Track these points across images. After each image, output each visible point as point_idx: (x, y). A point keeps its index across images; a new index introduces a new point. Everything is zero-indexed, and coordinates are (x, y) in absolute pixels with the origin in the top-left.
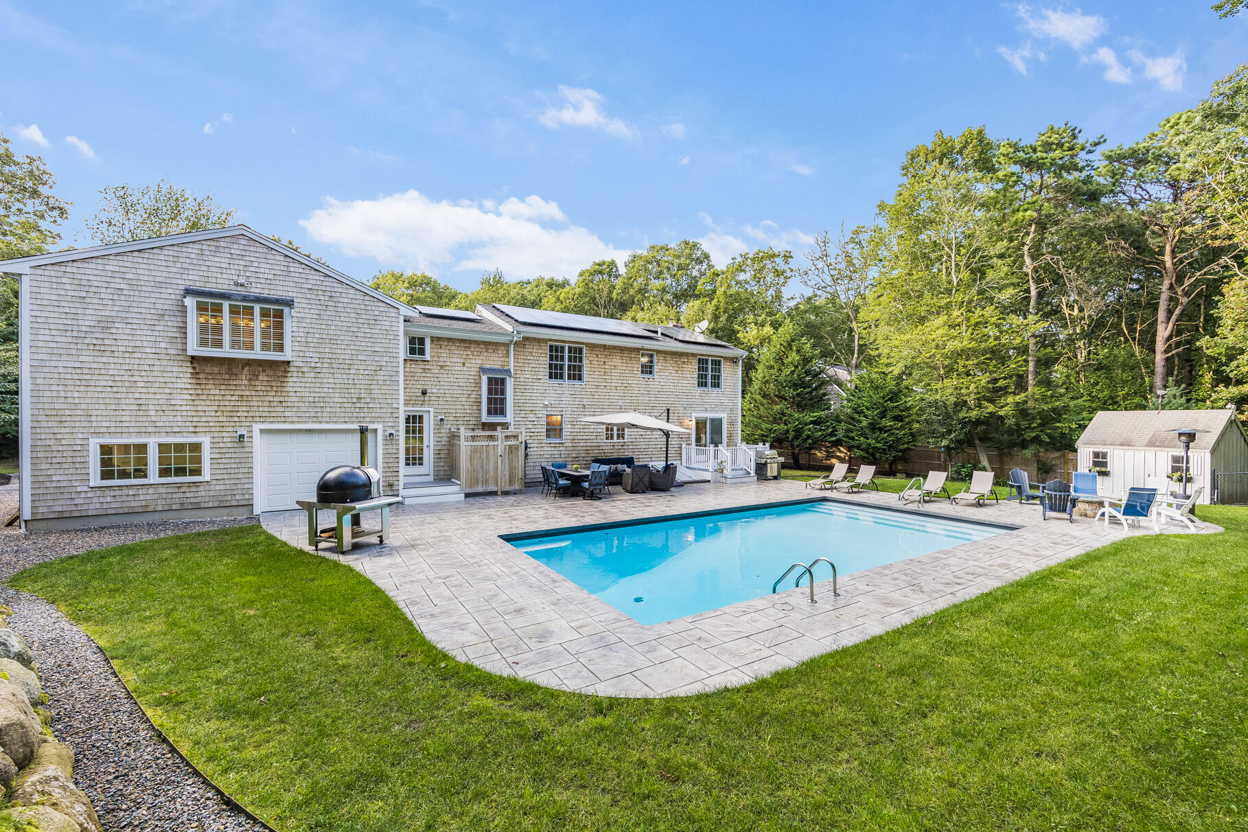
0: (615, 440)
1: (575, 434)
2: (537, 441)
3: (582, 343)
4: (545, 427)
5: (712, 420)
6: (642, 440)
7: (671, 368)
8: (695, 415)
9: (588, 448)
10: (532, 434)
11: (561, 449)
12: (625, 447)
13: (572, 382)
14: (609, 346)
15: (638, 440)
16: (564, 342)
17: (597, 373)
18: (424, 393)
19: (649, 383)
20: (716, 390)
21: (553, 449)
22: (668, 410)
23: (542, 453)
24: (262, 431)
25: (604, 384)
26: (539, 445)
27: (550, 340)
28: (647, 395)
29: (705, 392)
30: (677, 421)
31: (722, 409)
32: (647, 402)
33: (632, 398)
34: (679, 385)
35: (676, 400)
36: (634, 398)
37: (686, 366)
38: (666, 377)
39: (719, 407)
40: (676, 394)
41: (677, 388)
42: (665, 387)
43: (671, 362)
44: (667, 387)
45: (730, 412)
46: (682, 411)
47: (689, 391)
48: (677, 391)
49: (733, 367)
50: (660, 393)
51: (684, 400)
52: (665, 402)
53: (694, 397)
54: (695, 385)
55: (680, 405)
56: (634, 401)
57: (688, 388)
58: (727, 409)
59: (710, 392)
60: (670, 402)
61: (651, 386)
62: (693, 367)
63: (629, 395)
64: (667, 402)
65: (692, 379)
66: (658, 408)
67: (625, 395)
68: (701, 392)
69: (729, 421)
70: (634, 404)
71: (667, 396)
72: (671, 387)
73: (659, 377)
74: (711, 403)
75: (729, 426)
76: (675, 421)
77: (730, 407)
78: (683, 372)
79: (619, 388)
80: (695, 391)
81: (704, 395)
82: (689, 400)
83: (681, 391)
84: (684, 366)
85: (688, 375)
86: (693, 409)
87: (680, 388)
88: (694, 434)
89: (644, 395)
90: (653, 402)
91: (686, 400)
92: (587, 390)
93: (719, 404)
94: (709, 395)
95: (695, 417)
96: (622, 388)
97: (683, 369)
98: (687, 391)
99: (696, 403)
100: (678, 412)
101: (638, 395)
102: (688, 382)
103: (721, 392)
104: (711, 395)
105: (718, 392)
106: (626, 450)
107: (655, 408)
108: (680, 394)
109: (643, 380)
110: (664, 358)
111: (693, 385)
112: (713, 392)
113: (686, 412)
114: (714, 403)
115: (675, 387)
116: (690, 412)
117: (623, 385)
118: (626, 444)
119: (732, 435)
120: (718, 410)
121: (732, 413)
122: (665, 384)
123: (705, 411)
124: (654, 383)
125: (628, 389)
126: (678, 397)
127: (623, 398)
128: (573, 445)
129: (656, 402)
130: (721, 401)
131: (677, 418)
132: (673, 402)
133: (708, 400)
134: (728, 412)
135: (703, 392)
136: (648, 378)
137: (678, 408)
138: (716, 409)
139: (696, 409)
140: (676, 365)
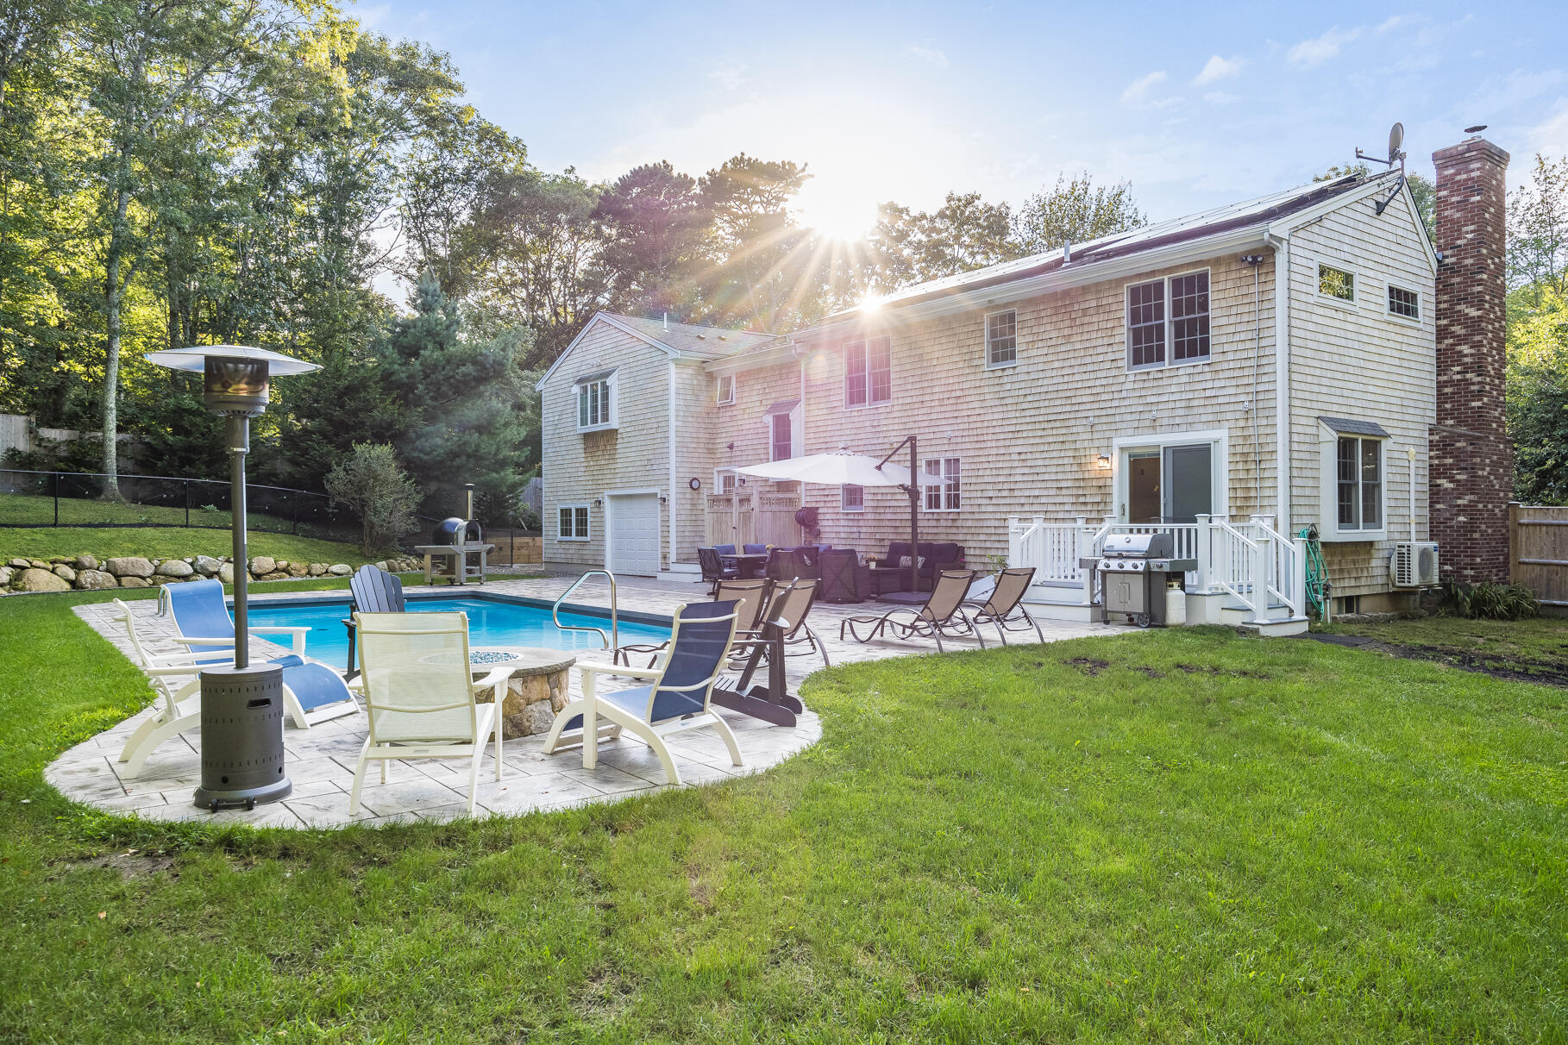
0: (943, 508)
1: (879, 497)
2: (831, 510)
5: (1178, 453)
6: (990, 509)
8: (1119, 441)
9: (898, 524)
10: (826, 499)
11: (861, 523)
12: (959, 523)
15: (983, 509)
16: (863, 336)
17: (911, 380)
18: (731, 447)
19: (1005, 380)
21: (851, 523)
22: (912, 439)
23: (838, 529)
24: (613, 497)
26: (834, 517)
27: (846, 339)
28: (1000, 409)
29: (1151, 377)
30: (1071, 461)
31: (1210, 418)
32: (1000, 423)
33: (971, 419)
34: (1076, 370)
35: (1068, 408)
36: (974, 418)
37: (1095, 319)
38: (1042, 359)
39: (1201, 410)
40: (1069, 394)
41: (1070, 378)
42: (1040, 383)
43: (1054, 319)
44: (1046, 382)
45: (1242, 423)
46: (1085, 436)
47: (1104, 382)
48: (1071, 386)
49: (1250, 281)
50: (1029, 398)
51: (1088, 406)
52: (1041, 418)
53: (1116, 395)
54: (1120, 364)
55: (1078, 422)
56: (975, 426)
57: (1100, 374)
58: (1229, 416)
59: (1167, 374)
60: (1054, 417)
61: (1008, 387)
62: (1111, 316)
63: (965, 413)
64: (1046, 418)
65: (1110, 349)
66: (1025, 434)
67: (956, 414)
68: (1138, 378)
69: (1239, 449)
70: (975, 432)
71: (1047, 403)
72: (1055, 381)
73: (1026, 362)
74: (1171, 405)
75: (1240, 466)
76: (1066, 461)
77: (1240, 407)
78: (1085, 337)
79: (946, 402)
80: (1122, 379)
81: (1146, 385)
82: (1102, 405)
83: (1080, 385)
84: (1086, 320)
85: (1100, 342)
86: (1113, 427)
87: (1077, 377)
88: (1120, 494)
89: (995, 410)
90: (1014, 421)
91: (1096, 406)
92: (895, 415)
93: (1202, 402)
94: (1169, 381)
95: (1122, 449)
96: (951, 401)
97: (1086, 328)
98: (1098, 382)
99: (1123, 410)
100: (1073, 438)
101: (981, 411)
102: (1101, 358)
103: (1207, 369)
104: (1175, 380)
105: (1199, 369)
106: (961, 530)
107: (1020, 435)
108: (1079, 393)
109: (991, 375)
110: (1035, 315)
111: (1115, 364)
112: (1181, 372)
113: (1096, 436)
114: (1183, 404)
115: (1066, 379)
116: (1108, 434)
117: (954, 394)
118: (962, 516)
119: (1253, 494)
120: (1197, 419)
121: (1250, 424)
122: (1041, 375)
123: (1154, 427)
124: (1015, 379)
125: (961, 400)
126: (1074, 401)
127: (954, 421)
128: (878, 517)
129: (1019, 421)
130: (1208, 393)
131: (1071, 453)
132: (1062, 417)
133: (1165, 398)
134: (1232, 424)
135: (1145, 377)
136: (1003, 370)
137: (1075, 430)
138: (1190, 419)
139: (1125, 425)
140: (1067, 323)
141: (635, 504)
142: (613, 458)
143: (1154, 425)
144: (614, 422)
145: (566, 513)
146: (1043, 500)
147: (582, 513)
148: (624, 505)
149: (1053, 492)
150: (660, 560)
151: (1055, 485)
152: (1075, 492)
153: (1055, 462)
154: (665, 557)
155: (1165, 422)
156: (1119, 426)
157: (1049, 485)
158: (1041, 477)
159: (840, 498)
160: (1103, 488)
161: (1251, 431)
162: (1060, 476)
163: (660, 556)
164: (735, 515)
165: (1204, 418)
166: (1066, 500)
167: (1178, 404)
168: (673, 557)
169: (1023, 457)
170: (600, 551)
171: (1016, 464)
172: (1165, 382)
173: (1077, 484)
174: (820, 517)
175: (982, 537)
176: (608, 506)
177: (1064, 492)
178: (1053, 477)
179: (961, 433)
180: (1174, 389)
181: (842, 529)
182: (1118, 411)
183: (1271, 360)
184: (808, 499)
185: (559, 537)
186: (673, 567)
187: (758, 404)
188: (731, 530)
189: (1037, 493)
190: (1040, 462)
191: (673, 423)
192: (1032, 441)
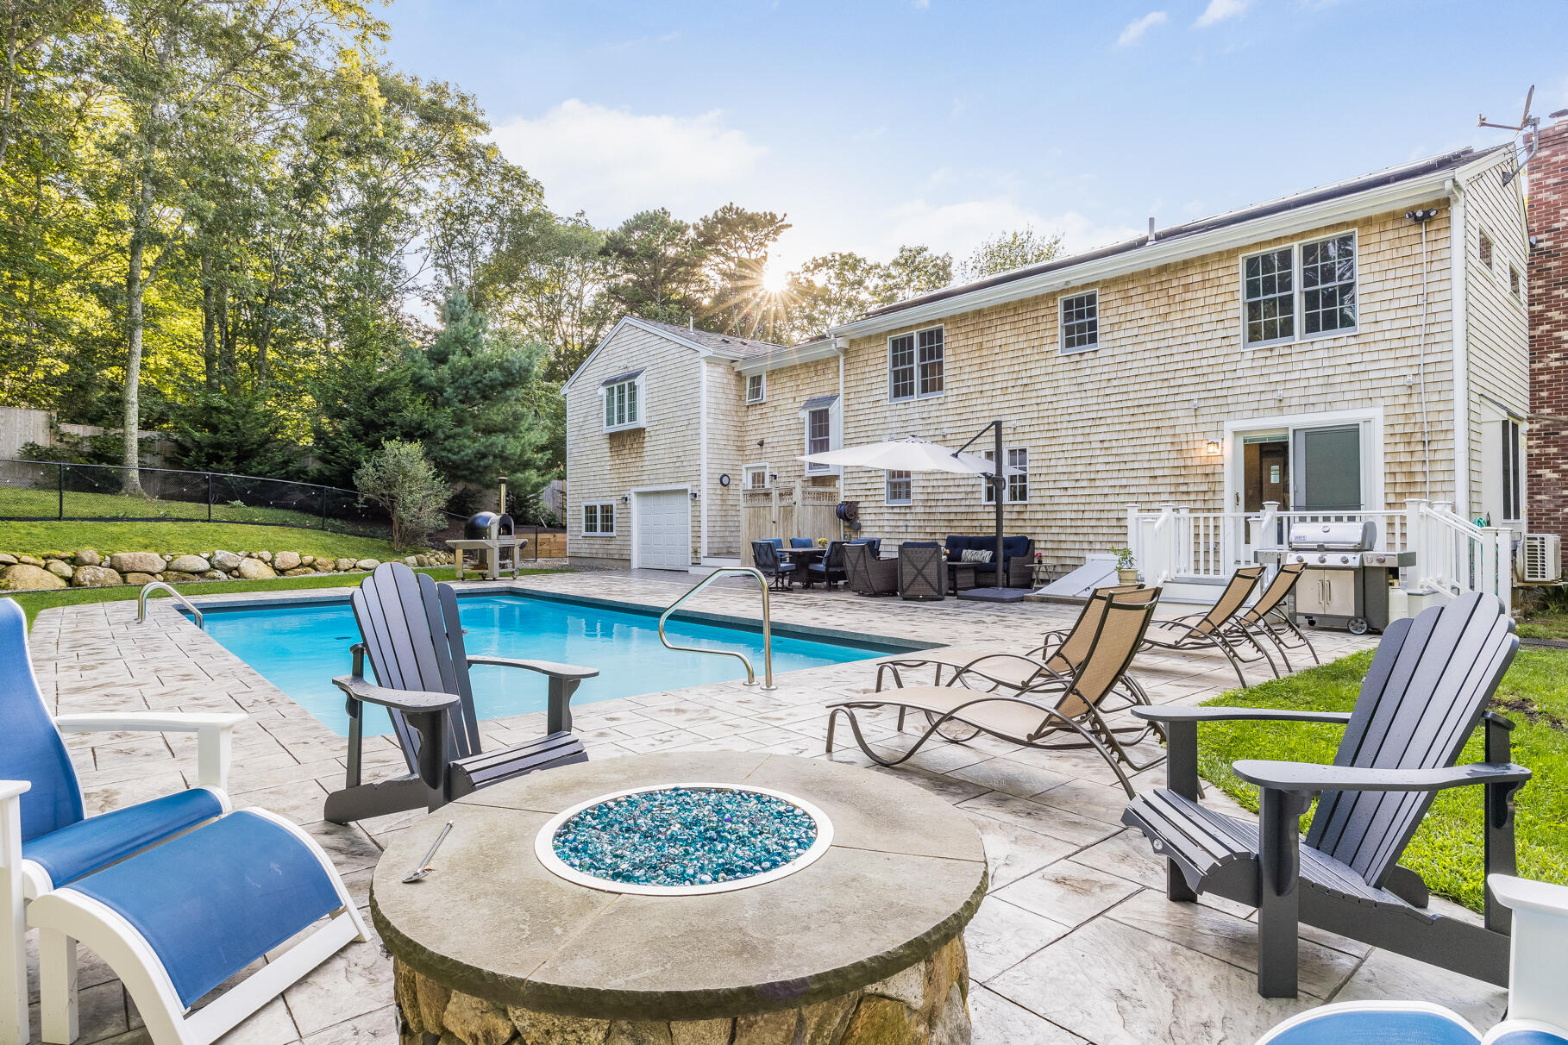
0: (1006, 500)
1: (930, 490)
2: (874, 504)
3: (940, 320)
4: (885, 479)
5: (1313, 436)
6: (1065, 500)
7: (1146, 314)
8: (1231, 425)
9: (952, 517)
10: (868, 493)
11: (908, 517)
12: (1026, 516)
13: (929, 395)
14: (989, 309)
15: (1056, 500)
16: (910, 327)
17: (967, 369)
18: (761, 444)
19: (1084, 365)
20: (1323, 337)
21: (897, 517)
22: (998, 425)
23: (881, 523)
24: (640, 494)
25: (979, 388)
26: (877, 511)
27: (891, 332)
28: (1078, 395)
29: (1276, 353)
30: (1169, 447)
31: (1358, 395)
32: (1077, 410)
33: (1041, 407)
34: (1174, 350)
35: (1165, 391)
36: (1046, 406)
37: (1200, 294)
38: (1130, 341)
39: (1345, 387)
40: (1165, 376)
41: (1168, 359)
42: (1129, 366)
43: (1147, 297)
44: (1135, 364)
45: (1404, 400)
46: (1187, 421)
47: (1212, 361)
48: (1168, 368)
49: (1416, 240)
50: (1115, 383)
51: (1192, 388)
52: (1130, 404)
53: (1228, 375)
54: (1233, 341)
55: (1178, 406)
56: (1046, 414)
57: (1205, 354)
58: (1384, 392)
59: (1298, 349)
60: (1147, 401)
61: (1088, 372)
62: (1222, 290)
63: (1034, 401)
64: (1136, 403)
65: (1220, 325)
66: (1109, 421)
67: (1023, 403)
68: (1258, 355)
69: (1398, 429)
70: (1046, 421)
71: (1137, 387)
72: (1148, 362)
73: (1111, 344)
74: (1305, 383)
75: (1401, 448)
76: (1162, 448)
77: (1401, 381)
78: (1187, 314)
79: (1010, 390)
80: (1238, 357)
81: (1269, 362)
82: (1210, 386)
83: (1180, 366)
84: (1189, 296)
85: (1207, 318)
86: (1225, 409)
87: (1177, 358)
88: (1233, 482)
89: (1070, 396)
90: (1096, 407)
91: (1202, 387)
92: (949, 406)
93: (1346, 378)
94: (1301, 357)
95: (1236, 433)
96: (1016, 389)
97: (1188, 305)
98: (1204, 362)
99: (1238, 391)
100: (1171, 423)
101: (1054, 398)
102: (1208, 336)
103: (1353, 341)
104: (1308, 356)
105: (1342, 342)
106: (1028, 523)
107: (1103, 421)
108: (1178, 374)
109: (1066, 360)
110: (1122, 295)
111: (1226, 342)
112: (1316, 346)
113: (1200, 420)
114: (1321, 381)
115: (1162, 360)
116: (1217, 418)
117: (1020, 382)
118: (1029, 508)
119: (1419, 478)
120: (1339, 397)
121: (1415, 399)
122: (1130, 357)
123: (1280, 408)
124: (1096, 363)
125: (1030, 388)
126: (1172, 383)
127: (1020, 410)
128: (928, 510)
129: (1102, 407)
130: (1355, 368)
131: (1169, 440)
132: (1157, 401)
133: (1296, 375)
134: (1389, 401)
135: (1268, 354)
136: (1081, 354)
137: (1173, 414)
138: (1329, 398)
139: (1240, 407)
140: (1164, 301)
141: (663, 501)
142: (639, 454)
143: (1280, 405)
144: (641, 422)
145: (590, 510)
146: (1133, 490)
147: (607, 510)
148: (652, 501)
149: (1146, 481)
150: (690, 555)
151: (1148, 473)
152: (1174, 480)
153: (1148, 449)
154: (696, 552)
155: (1294, 401)
156: (1232, 408)
157: (1140, 473)
158: (1129, 466)
159: (884, 492)
160: (1211, 476)
161: (1416, 408)
162: (1154, 464)
163: (690, 550)
164: (775, 510)
165: (1348, 396)
166: (1161, 489)
167: (1313, 382)
168: (704, 551)
169: (1106, 445)
170: (627, 545)
171: (1098, 452)
172: (1294, 358)
173: (1177, 472)
174: (860, 511)
175: (1055, 530)
176: (634, 502)
177: (1159, 481)
178: (1146, 465)
179: (1028, 422)
180: (1306, 365)
181: (886, 523)
182: (1231, 392)
183: (1446, 327)
184: (847, 493)
185: (584, 533)
186: (704, 562)
187: (791, 401)
188: (769, 525)
189: (1124, 482)
190: (1128, 450)
191: (704, 420)
192: (1118, 428)
